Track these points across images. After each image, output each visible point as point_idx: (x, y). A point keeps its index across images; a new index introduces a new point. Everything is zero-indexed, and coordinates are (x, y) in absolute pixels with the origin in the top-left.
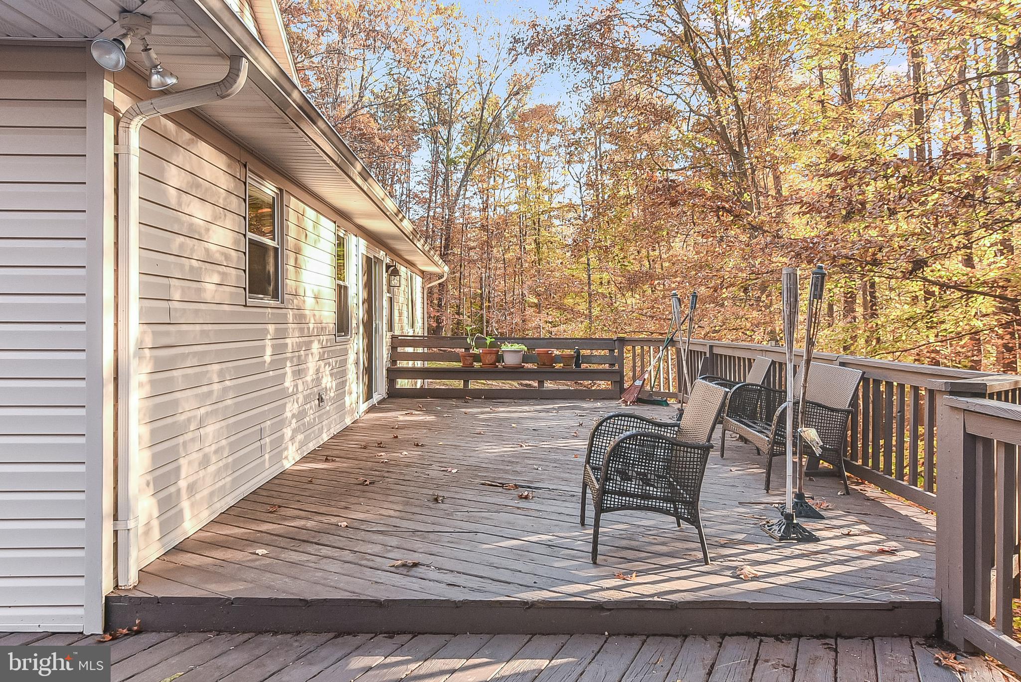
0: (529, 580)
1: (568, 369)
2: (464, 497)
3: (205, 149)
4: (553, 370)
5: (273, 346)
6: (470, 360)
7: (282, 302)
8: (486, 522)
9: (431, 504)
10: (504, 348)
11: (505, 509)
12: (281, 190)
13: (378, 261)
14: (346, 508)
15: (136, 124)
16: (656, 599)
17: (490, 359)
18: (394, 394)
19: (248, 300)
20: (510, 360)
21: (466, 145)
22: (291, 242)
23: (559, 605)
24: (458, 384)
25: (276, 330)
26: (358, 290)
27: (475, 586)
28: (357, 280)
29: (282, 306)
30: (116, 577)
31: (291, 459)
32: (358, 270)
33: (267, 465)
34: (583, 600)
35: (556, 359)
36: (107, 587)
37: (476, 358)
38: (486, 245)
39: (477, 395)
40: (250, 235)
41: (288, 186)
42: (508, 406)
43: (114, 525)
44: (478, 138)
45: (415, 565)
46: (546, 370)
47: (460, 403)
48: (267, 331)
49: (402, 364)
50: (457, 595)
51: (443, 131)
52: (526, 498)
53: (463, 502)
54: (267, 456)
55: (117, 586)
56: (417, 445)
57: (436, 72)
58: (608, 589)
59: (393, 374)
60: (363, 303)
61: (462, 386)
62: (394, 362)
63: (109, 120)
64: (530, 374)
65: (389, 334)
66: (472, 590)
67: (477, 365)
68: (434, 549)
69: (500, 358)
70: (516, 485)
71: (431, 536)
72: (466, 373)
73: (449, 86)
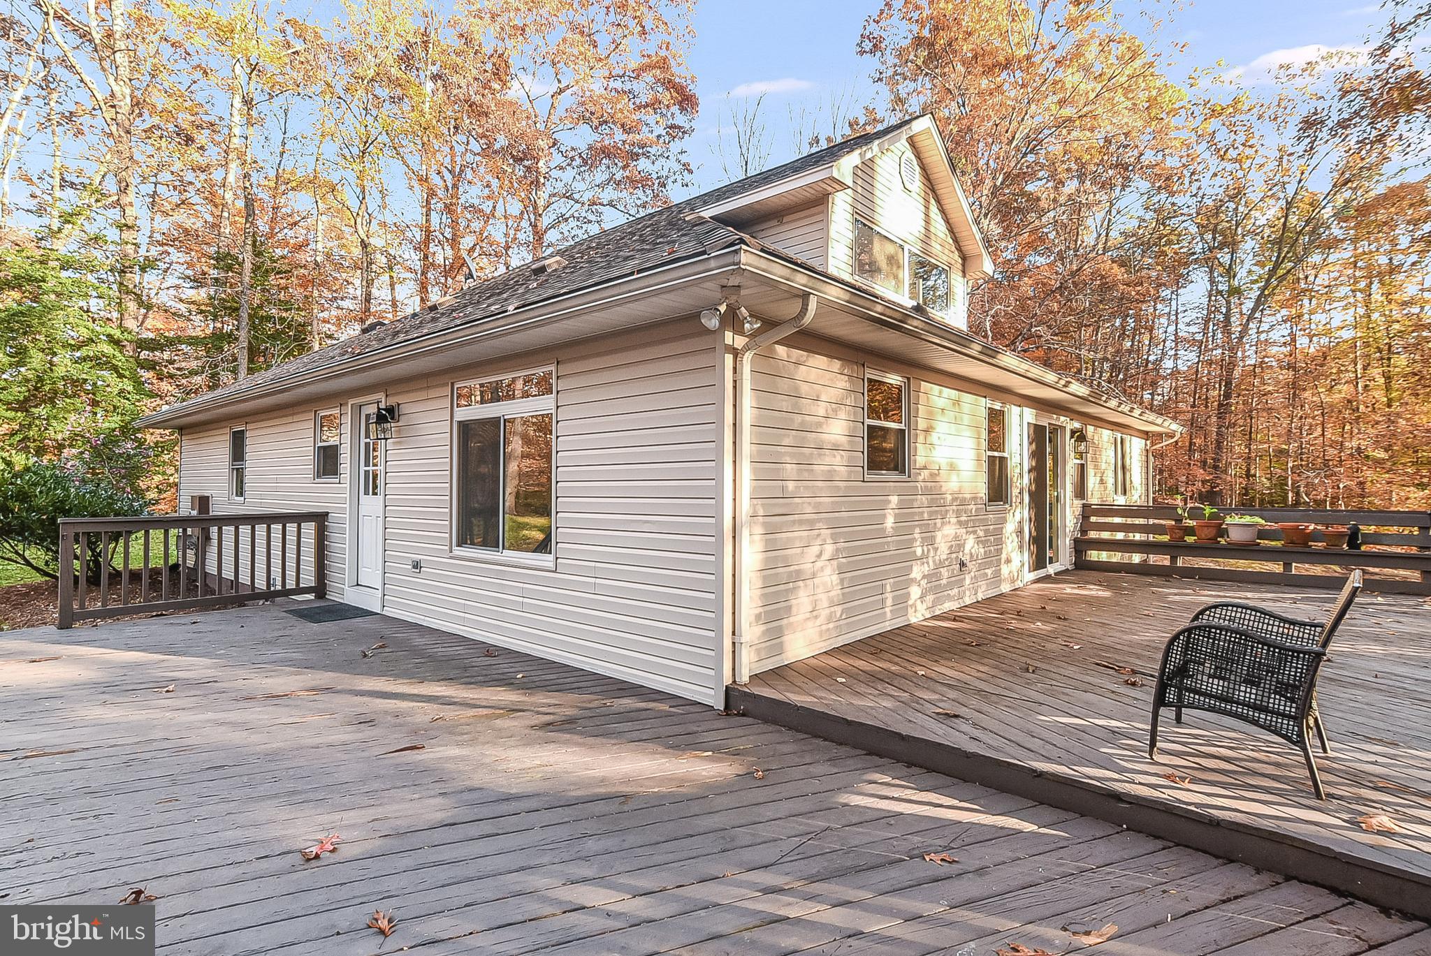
0: (1055, 753)
1: (1335, 549)
2: (1062, 671)
3: (820, 361)
4: (1307, 550)
5: (896, 516)
6: (1179, 533)
7: (909, 477)
8: (1062, 697)
9: (1019, 673)
10: (1228, 520)
11: (1099, 691)
12: (909, 379)
13: (1055, 429)
14: (936, 661)
15: (748, 357)
16: (1192, 808)
17: (1210, 532)
18: (1082, 566)
19: (866, 476)
20: (1236, 535)
21: (1263, 266)
22: (922, 424)
23: (1069, 782)
24: (1165, 560)
25: (900, 501)
26: (1022, 459)
27: (995, 744)
28: (1022, 450)
29: (909, 479)
30: (734, 675)
31: (918, 614)
32: (1022, 440)
33: (889, 615)
34: (1099, 784)
35: (1315, 536)
36: (727, 680)
37: (1190, 531)
38: (1294, 389)
39: (1189, 573)
40: (868, 422)
41: (917, 373)
42: (1225, 590)
43: (733, 639)
44: (1278, 257)
45: (956, 716)
46: (1298, 547)
47: (1160, 581)
48: (889, 502)
49: (1093, 535)
50: (972, 747)
51: (1225, 257)
52: (1134, 684)
53: (1058, 677)
54: (887, 610)
55: (734, 682)
56: (1060, 618)
57: (1212, 188)
58: (1140, 784)
59: (1081, 546)
60: (1030, 471)
61: (1167, 563)
62: (1084, 531)
63: (729, 358)
64: (1270, 554)
65: (1078, 503)
66: (990, 747)
67: (1190, 539)
68: (986, 708)
69: (1223, 532)
70: (1132, 670)
71: (994, 698)
72: (1174, 549)
73: (1232, 198)
